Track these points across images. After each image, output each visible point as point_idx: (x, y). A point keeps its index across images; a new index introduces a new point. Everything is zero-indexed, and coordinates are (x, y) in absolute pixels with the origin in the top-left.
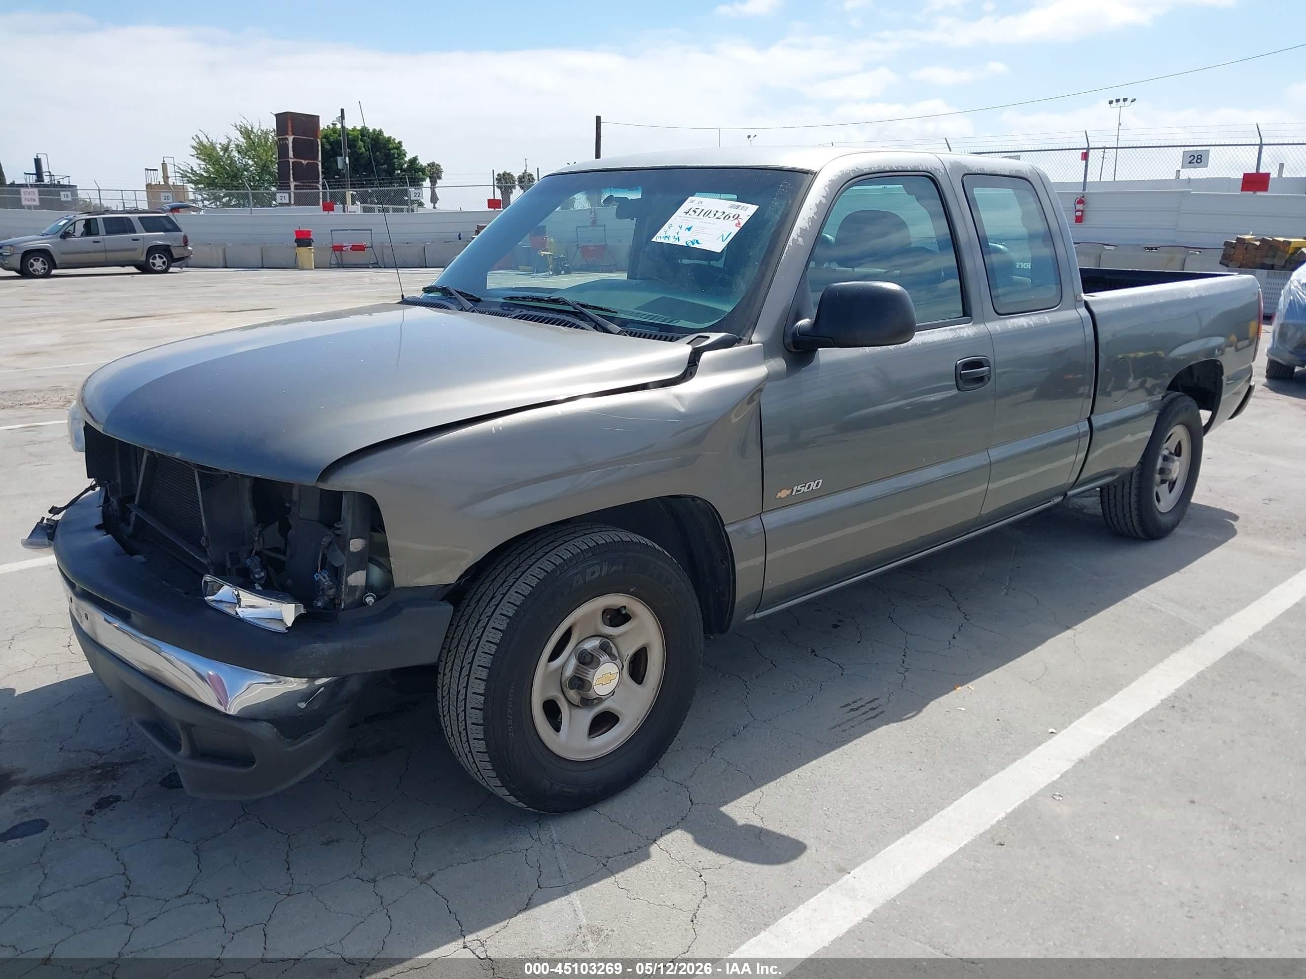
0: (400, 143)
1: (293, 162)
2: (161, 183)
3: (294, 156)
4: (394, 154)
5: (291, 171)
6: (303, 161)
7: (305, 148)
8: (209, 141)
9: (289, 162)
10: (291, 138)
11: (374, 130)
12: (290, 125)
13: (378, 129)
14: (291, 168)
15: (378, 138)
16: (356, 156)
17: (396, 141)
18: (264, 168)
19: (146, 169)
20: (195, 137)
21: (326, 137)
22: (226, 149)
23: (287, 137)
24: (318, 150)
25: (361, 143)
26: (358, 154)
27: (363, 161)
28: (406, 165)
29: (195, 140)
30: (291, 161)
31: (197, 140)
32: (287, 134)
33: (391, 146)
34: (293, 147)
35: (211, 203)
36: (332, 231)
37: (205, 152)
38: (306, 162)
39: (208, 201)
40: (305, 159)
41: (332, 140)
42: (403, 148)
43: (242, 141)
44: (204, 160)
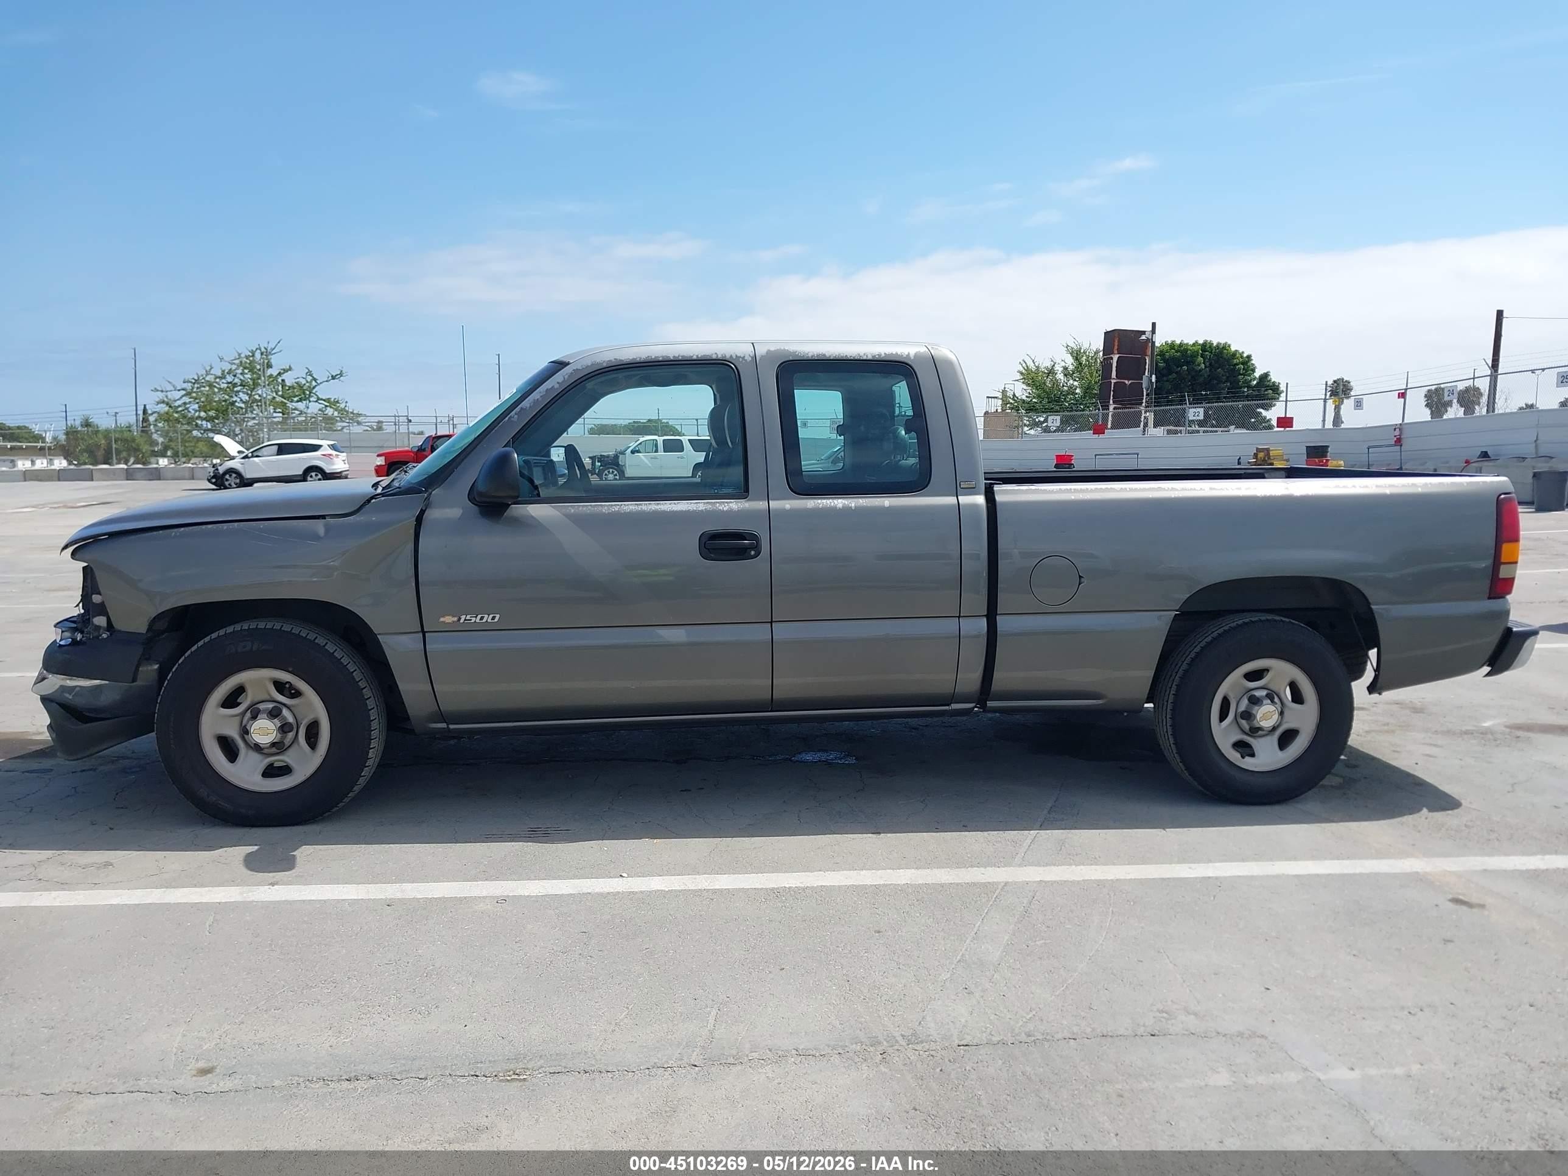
0: (1249, 357)
1: (1115, 383)
2: (998, 411)
3: (1116, 376)
4: (1239, 369)
5: (1112, 393)
6: (1126, 382)
7: (1131, 367)
8: (1035, 365)
9: (1111, 382)
10: (1115, 357)
11: (1219, 344)
12: (1116, 344)
13: (1223, 342)
14: (1112, 389)
15: (1221, 352)
16: (1193, 374)
17: (1245, 355)
18: (1087, 390)
19: (988, 397)
20: (1022, 362)
21: (1162, 353)
22: (1051, 372)
23: (1112, 356)
24: (1145, 369)
25: (1200, 359)
26: (1196, 371)
27: (1201, 380)
28: (1255, 382)
29: (1022, 365)
30: (1113, 381)
31: (1024, 365)
32: (1113, 353)
33: (1235, 361)
34: (1116, 367)
35: (1030, 430)
36: (1095, 456)
37: (1031, 377)
38: (1130, 382)
39: (1027, 427)
40: (1129, 380)
41: (1167, 357)
42: (1253, 362)
43: (1070, 361)
44: (1028, 385)
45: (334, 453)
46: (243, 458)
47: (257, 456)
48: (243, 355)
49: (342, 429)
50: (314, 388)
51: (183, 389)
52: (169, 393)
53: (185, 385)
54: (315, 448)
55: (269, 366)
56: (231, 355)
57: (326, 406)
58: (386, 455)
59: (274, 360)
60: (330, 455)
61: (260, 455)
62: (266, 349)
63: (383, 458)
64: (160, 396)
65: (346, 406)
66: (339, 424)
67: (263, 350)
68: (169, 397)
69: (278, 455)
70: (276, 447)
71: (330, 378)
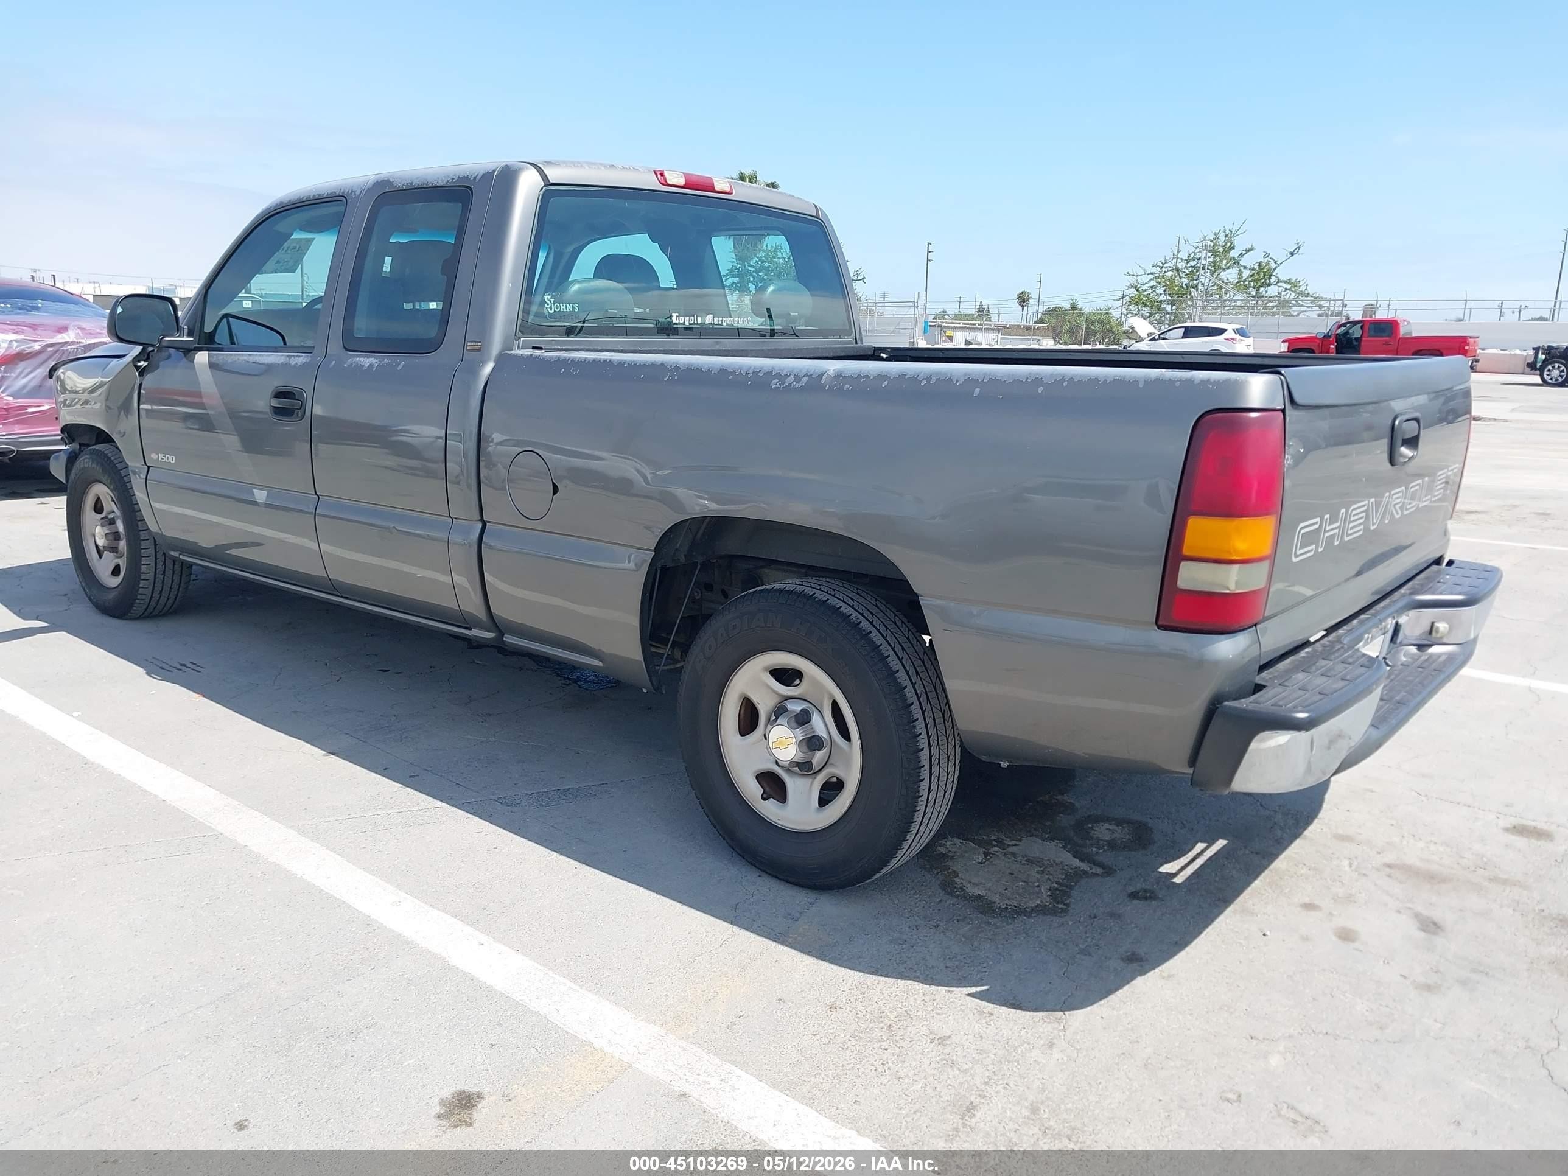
45: (1238, 337)
46: (1151, 340)
47: (1165, 339)
48: (1207, 238)
49: (1298, 315)
50: (1274, 269)
51: (1152, 274)
52: (1139, 277)
53: (1154, 270)
54: (1221, 332)
55: (1232, 248)
56: (1195, 238)
57: (1286, 289)
58: (1290, 341)
59: (1236, 241)
60: (1233, 339)
61: (1166, 337)
62: (1231, 231)
63: (1286, 344)
64: (1132, 280)
65: (1306, 289)
66: (1295, 308)
67: (1227, 232)
68: (1139, 281)
69: (1183, 338)
70: (1183, 329)
71: (1289, 256)
